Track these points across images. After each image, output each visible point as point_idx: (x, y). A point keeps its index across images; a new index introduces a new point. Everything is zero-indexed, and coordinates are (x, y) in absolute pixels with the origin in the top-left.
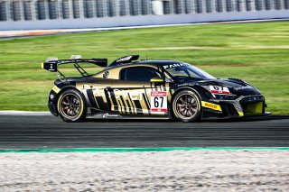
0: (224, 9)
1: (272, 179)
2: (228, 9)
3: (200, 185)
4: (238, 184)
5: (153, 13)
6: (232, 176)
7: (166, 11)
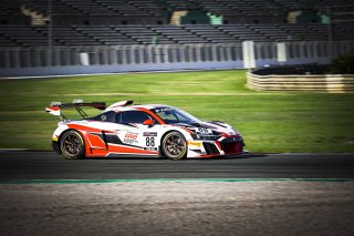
0: (142, 61)
1: (204, 205)
2: (146, 61)
3: (145, 211)
4: (177, 210)
5: (80, 64)
6: (170, 203)
7: (91, 62)
